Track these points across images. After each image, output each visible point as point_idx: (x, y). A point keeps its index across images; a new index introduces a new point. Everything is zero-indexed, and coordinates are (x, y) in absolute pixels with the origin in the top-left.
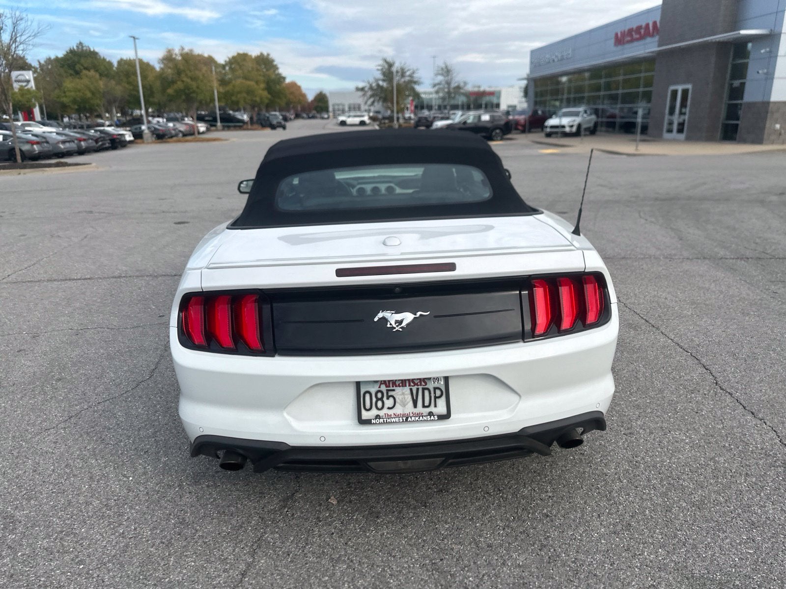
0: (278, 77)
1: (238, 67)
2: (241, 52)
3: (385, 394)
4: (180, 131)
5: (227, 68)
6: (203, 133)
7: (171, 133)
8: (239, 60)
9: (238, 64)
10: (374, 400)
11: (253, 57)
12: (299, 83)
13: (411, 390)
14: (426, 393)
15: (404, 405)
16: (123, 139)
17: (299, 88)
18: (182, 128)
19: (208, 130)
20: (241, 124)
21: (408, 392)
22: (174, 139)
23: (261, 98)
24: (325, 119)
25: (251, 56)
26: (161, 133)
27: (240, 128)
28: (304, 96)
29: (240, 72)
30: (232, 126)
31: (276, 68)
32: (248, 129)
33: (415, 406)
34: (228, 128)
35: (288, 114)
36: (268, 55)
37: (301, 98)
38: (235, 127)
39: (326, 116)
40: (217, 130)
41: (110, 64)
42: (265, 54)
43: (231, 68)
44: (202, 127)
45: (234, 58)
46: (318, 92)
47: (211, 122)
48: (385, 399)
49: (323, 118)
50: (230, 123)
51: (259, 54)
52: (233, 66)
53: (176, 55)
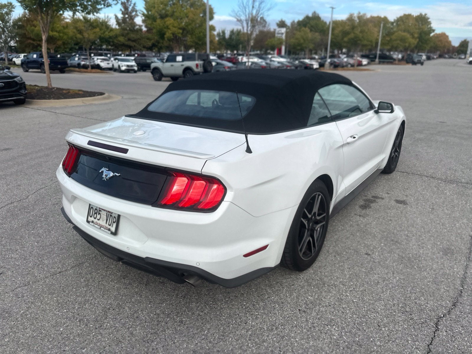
0: (429, 29)
1: (402, 23)
2: (407, 13)
3: (98, 212)
4: (350, 64)
5: (395, 24)
6: (365, 65)
7: (343, 64)
8: (404, 19)
9: (403, 21)
10: (94, 213)
11: (414, 16)
12: (447, 34)
13: (107, 213)
14: (111, 217)
15: (103, 221)
16: (312, 67)
17: (447, 37)
18: (351, 61)
19: (369, 64)
20: (392, 61)
21: (106, 214)
22: (345, 68)
23: (410, 44)
24: (462, 59)
25: (413, 16)
26: (337, 64)
27: (391, 63)
28: (450, 42)
29: (403, 26)
30: (386, 62)
31: (430, 23)
32: (396, 64)
33: (106, 223)
34: (383, 63)
35: (432, 55)
36: (426, 15)
37: (446, 44)
38: (388, 62)
39: (463, 57)
40: (375, 64)
41: (325, 23)
42: (423, 14)
43: (397, 24)
44: (365, 62)
45: (401, 17)
46: (463, 40)
47: (372, 59)
48: (97, 214)
49: (460, 58)
50: (385, 59)
51: (419, 14)
52: (399, 23)
53: (355, 17)
